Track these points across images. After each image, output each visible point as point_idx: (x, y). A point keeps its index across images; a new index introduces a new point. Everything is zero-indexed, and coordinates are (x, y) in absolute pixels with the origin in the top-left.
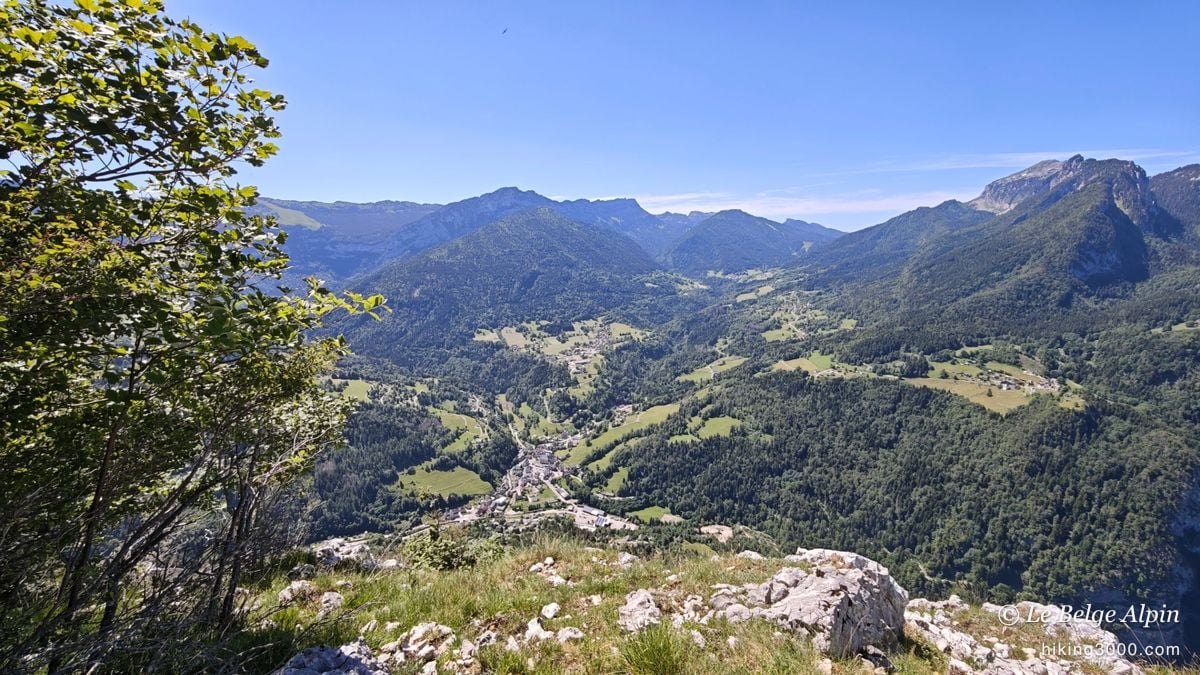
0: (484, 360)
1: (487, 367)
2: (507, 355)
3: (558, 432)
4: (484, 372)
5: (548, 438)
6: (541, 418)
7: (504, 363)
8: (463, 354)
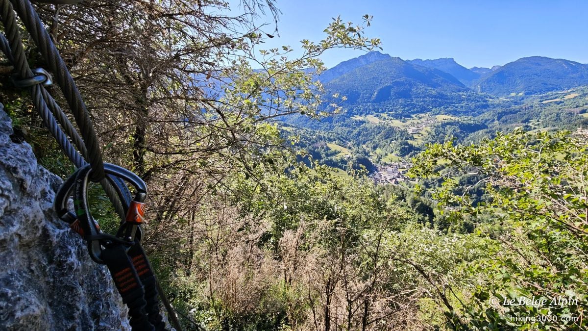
0: (355, 128)
1: (356, 131)
2: (367, 126)
3: (400, 161)
4: (354, 133)
5: (393, 163)
6: (389, 154)
7: (366, 129)
8: (343, 125)
